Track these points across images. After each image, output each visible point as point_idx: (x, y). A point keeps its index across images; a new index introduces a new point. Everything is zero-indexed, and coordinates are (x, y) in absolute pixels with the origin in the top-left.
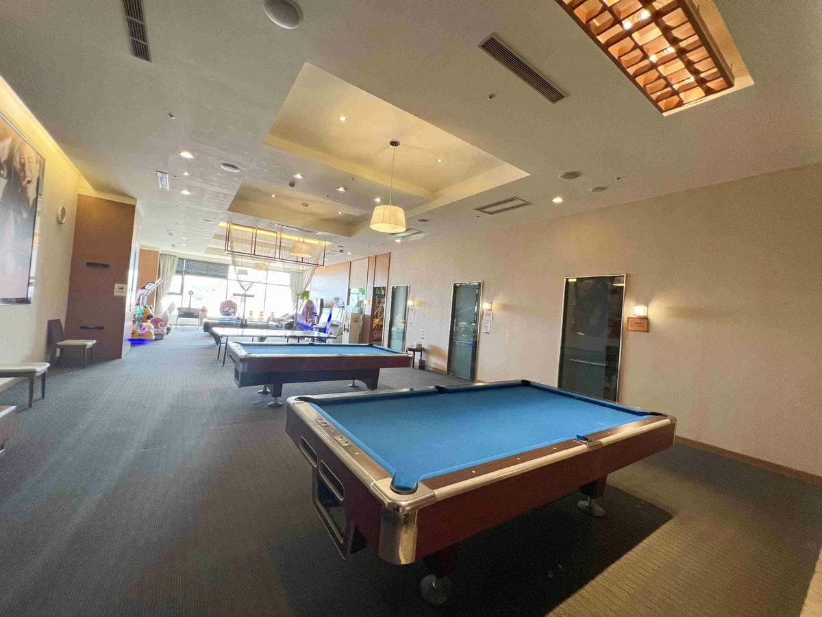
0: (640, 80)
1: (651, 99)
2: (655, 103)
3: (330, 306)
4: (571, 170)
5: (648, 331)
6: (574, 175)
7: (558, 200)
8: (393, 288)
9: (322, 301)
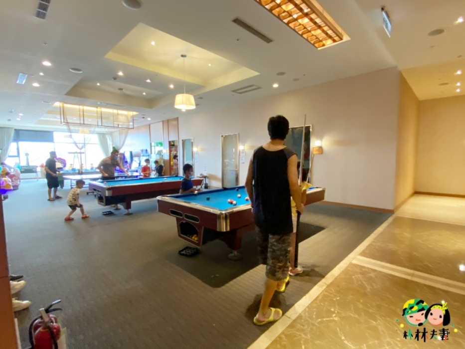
0: (304, 36)
1: (311, 43)
2: (313, 45)
3: (138, 156)
4: (280, 71)
5: (322, 154)
6: (282, 74)
7: (276, 86)
8: (183, 140)
9: (131, 153)
